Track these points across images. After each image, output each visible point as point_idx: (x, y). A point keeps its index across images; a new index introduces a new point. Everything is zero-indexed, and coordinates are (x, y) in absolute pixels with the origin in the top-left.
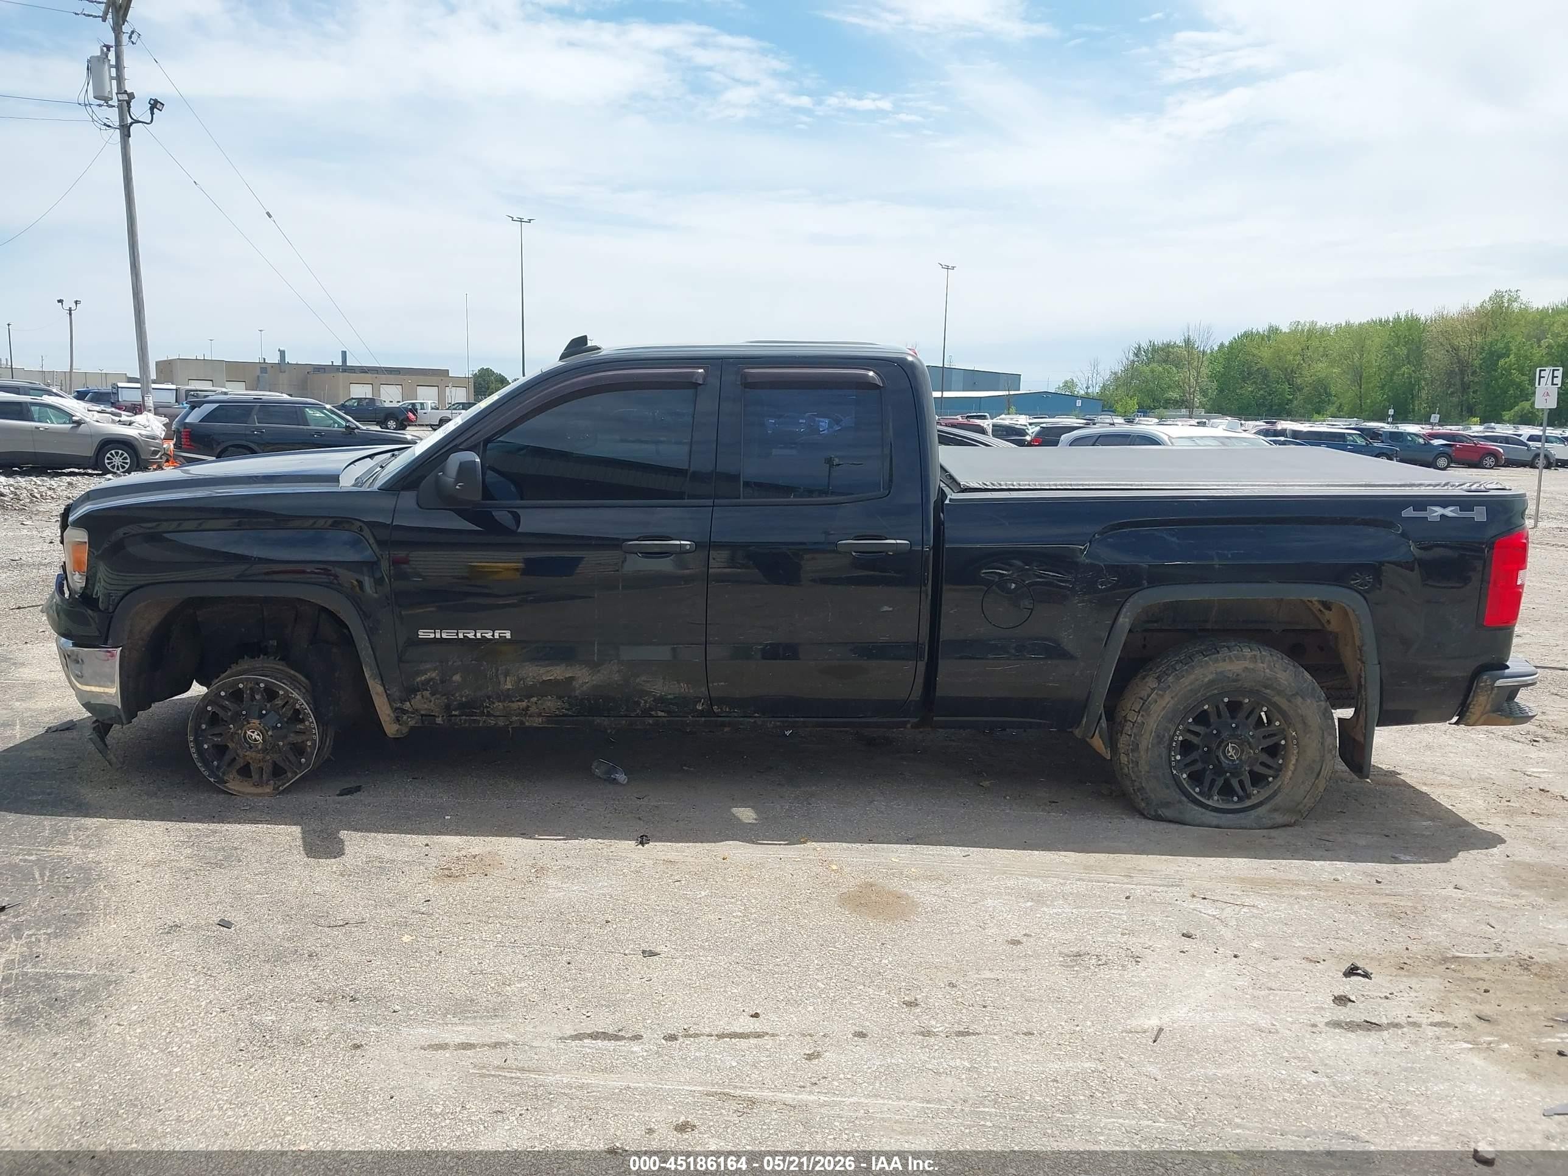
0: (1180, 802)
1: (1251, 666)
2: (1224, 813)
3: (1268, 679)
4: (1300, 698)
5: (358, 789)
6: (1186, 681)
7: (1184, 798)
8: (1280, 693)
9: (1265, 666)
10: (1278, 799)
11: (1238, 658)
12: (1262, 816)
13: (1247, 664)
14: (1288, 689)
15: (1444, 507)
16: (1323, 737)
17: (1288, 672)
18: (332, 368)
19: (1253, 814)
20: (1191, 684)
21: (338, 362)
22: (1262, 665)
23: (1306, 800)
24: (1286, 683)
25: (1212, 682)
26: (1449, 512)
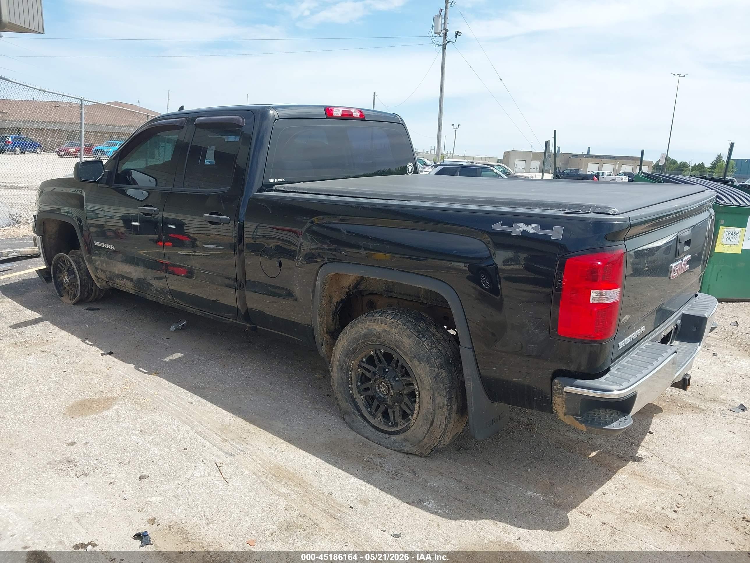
0: (354, 413)
1: (388, 329)
2: (378, 430)
3: (397, 341)
4: (417, 361)
5: (98, 309)
6: (354, 331)
7: (356, 412)
8: (405, 353)
9: (397, 331)
10: (408, 433)
11: (382, 322)
12: (397, 441)
13: (386, 327)
14: (409, 352)
15: (528, 224)
16: (433, 395)
17: (411, 339)
18: (582, 156)
19: (394, 437)
20: (355, 334)
21: (586, 153)
22: (394, 330)
23: (425, 440)
24: (408, 347)
25: (366, 335)
26: (531, 229)
